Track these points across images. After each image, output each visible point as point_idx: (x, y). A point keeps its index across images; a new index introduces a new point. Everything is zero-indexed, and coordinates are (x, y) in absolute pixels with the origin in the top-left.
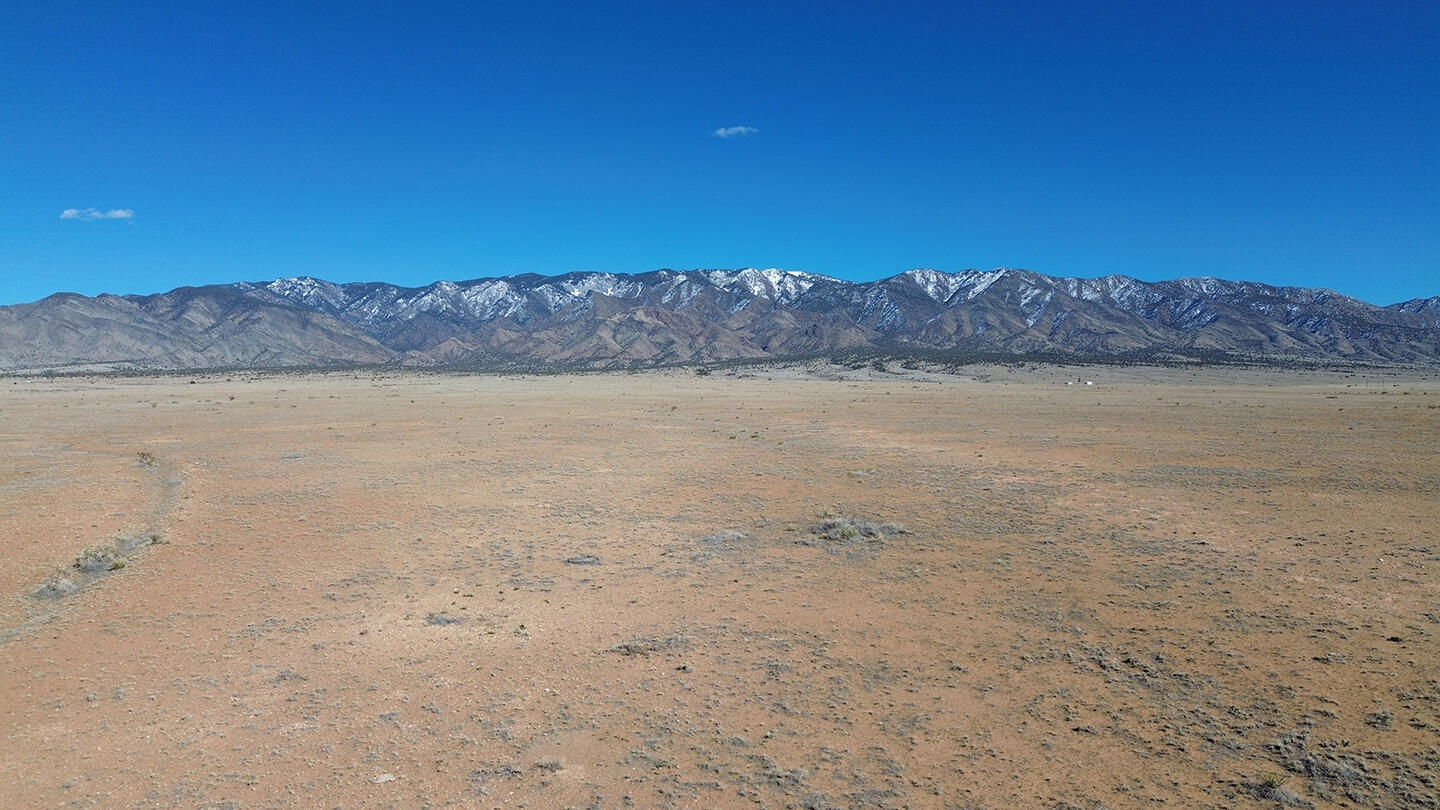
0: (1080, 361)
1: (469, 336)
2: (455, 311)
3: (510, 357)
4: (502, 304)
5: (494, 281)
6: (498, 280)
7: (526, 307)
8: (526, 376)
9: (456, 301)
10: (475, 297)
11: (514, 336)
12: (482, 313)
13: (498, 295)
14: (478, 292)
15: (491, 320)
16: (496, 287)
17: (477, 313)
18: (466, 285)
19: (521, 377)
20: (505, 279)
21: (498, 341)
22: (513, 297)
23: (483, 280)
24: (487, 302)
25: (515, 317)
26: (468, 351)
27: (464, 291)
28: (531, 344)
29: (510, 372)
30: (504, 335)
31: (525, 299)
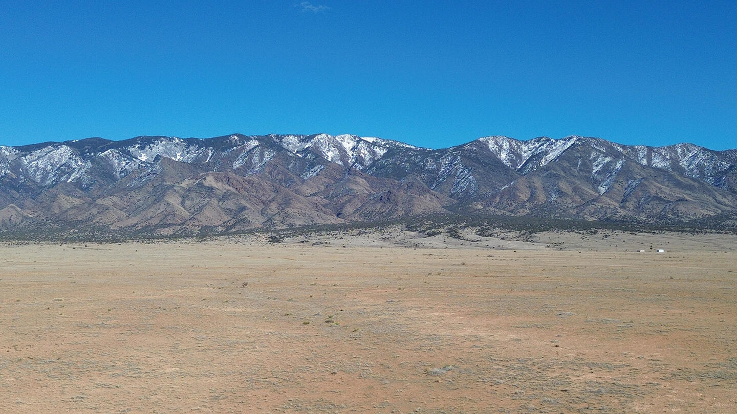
0: (652, 229)
1: (28, 202)
2: (14, 176)
3: (72, 224)
4: (65, 169)
5: (56, 145)
6: (61, 144)
7: (90, 172)
8: (88, 244)
9: (16, 166)
10: (36, 162)
11: (77, 202)
12: (44, 179)
13: (60, 160)
14: (39, 158)
15: (53, 186)
16: (59, 151)
17: (38, 178)
18: (27, 149)
19: (83, 245)
20: (68, 143)
21: (60, 207)
22: (76, 162)
23: (45, 145)
24: (49, 167)
25: (78, 183)
26: (27, 218)
27: (25, 156)
28: (94, 211)
29: (72, 240)
30: (66, 202)
31: (89, 164)
